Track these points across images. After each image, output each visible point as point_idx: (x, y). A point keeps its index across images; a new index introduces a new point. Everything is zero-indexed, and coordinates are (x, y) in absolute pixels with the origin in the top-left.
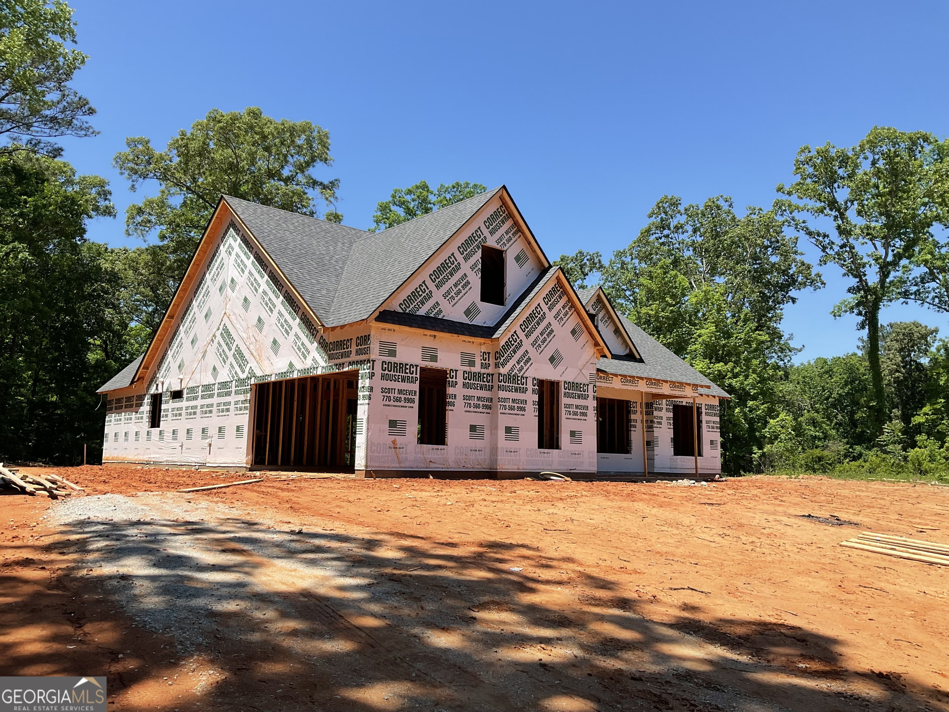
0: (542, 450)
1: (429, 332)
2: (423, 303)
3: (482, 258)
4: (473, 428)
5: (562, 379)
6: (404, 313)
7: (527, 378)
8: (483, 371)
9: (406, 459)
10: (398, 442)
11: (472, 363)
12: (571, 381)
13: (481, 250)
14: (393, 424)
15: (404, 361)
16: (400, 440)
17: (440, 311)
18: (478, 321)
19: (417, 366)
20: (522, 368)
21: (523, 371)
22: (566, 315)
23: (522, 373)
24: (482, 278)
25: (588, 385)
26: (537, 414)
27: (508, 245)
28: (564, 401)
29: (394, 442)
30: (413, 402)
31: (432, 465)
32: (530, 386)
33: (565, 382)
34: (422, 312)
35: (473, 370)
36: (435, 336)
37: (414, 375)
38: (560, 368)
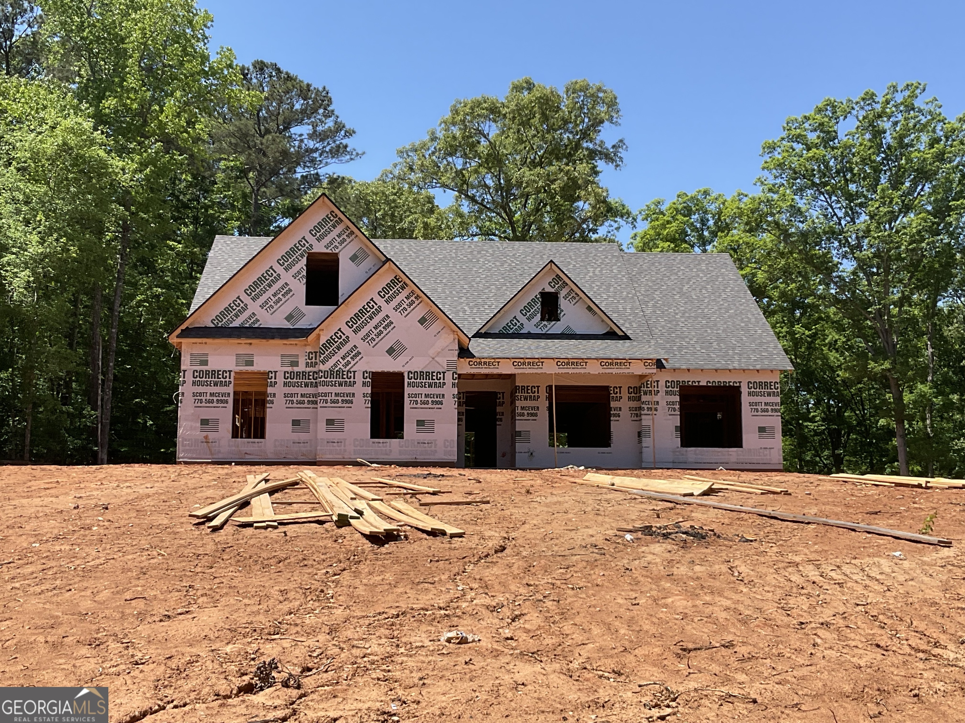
0: (377, 440)
1: (243, 341)
2: (237, 316)
3: (307, 266)
4: (296, 423)
5: (404, 370)
6: (216, 327)
7: (354, 372)
8: (308, 369)
9: (219, 452)
10: (210, 437)
11: (295, 364)
12: (418, 370)
13: (305, 258)
14: (204, 422)
15: (216, 368)
16: (212, 436)
17: (258, 320)
18: (302, 324)
19: (230, 371)
20: (349, 363)
21: (350, 366)
22: (410, 305)
23: (348, 368)
24: (307, 283)
25: (444, 373)
26: (370, 405)
27: (340, 248)
28: (408, 390)
29: (206, 437)
30: (227, 402)
31: (247, 456)
32: (359, 379)
33: (409, 372)
34: (236, 324)
35: (296, 369)
36: (251, 344)
37: (227, 379)
38: (402, 359)
